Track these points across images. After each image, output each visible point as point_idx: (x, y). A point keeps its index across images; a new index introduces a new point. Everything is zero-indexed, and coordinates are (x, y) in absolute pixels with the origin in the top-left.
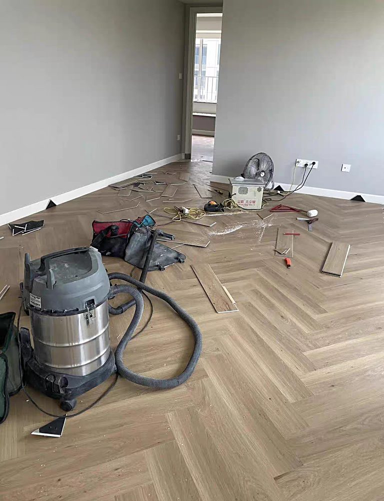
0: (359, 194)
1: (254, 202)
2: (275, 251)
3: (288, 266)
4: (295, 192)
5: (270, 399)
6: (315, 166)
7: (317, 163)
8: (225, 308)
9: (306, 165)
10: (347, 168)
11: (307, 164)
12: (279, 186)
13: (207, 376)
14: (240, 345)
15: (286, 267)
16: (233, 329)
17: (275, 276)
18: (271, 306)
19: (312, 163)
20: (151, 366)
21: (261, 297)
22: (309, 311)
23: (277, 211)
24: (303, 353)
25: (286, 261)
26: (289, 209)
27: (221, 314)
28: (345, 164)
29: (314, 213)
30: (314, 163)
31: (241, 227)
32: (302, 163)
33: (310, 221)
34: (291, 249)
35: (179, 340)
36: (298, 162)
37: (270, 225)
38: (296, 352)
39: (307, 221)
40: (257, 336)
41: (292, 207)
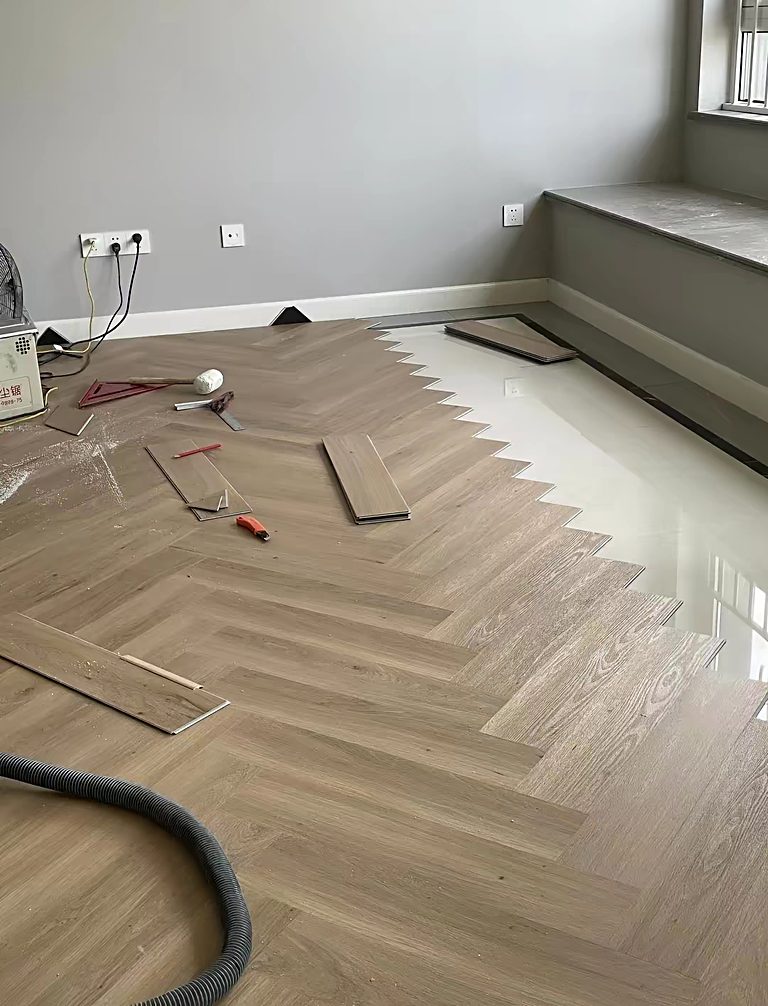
0: (289, 304)
1: (16, 390)
2: (190, 509)
3: (261, 536)
4: (107, 338)
5: (502, 878)
6: (146, 246)
7: (145, 234)
8: (183, 711)
9: (115, 248)
10: (235, 235)
11: (117, 245)
12: (49, 330)
13: (292, 912)
14: (310, 788)
15: (256, 542)
16: (255, 756)
17: (250, 574)
18: (304, 655)
19: (130, 237)
20: (98, 975)
21: (255, 640)
22: (409, 628)
23: (98, 400)
24: (481, 731)
25: (244, 527)
26: (129, 387)
27: (187, 732)
28: (228, 222)
29: (213, 379)
30: (137, 238)
31: (27, 474)
32: (101, 243)
33: (217, 403)
34: (229, 489)
35: (120, 862)
36: (88, 242)
37: (113, 446)
38: (463, 737)
39: (206, 406)
40: (337, 744)
41: (137, 379)
